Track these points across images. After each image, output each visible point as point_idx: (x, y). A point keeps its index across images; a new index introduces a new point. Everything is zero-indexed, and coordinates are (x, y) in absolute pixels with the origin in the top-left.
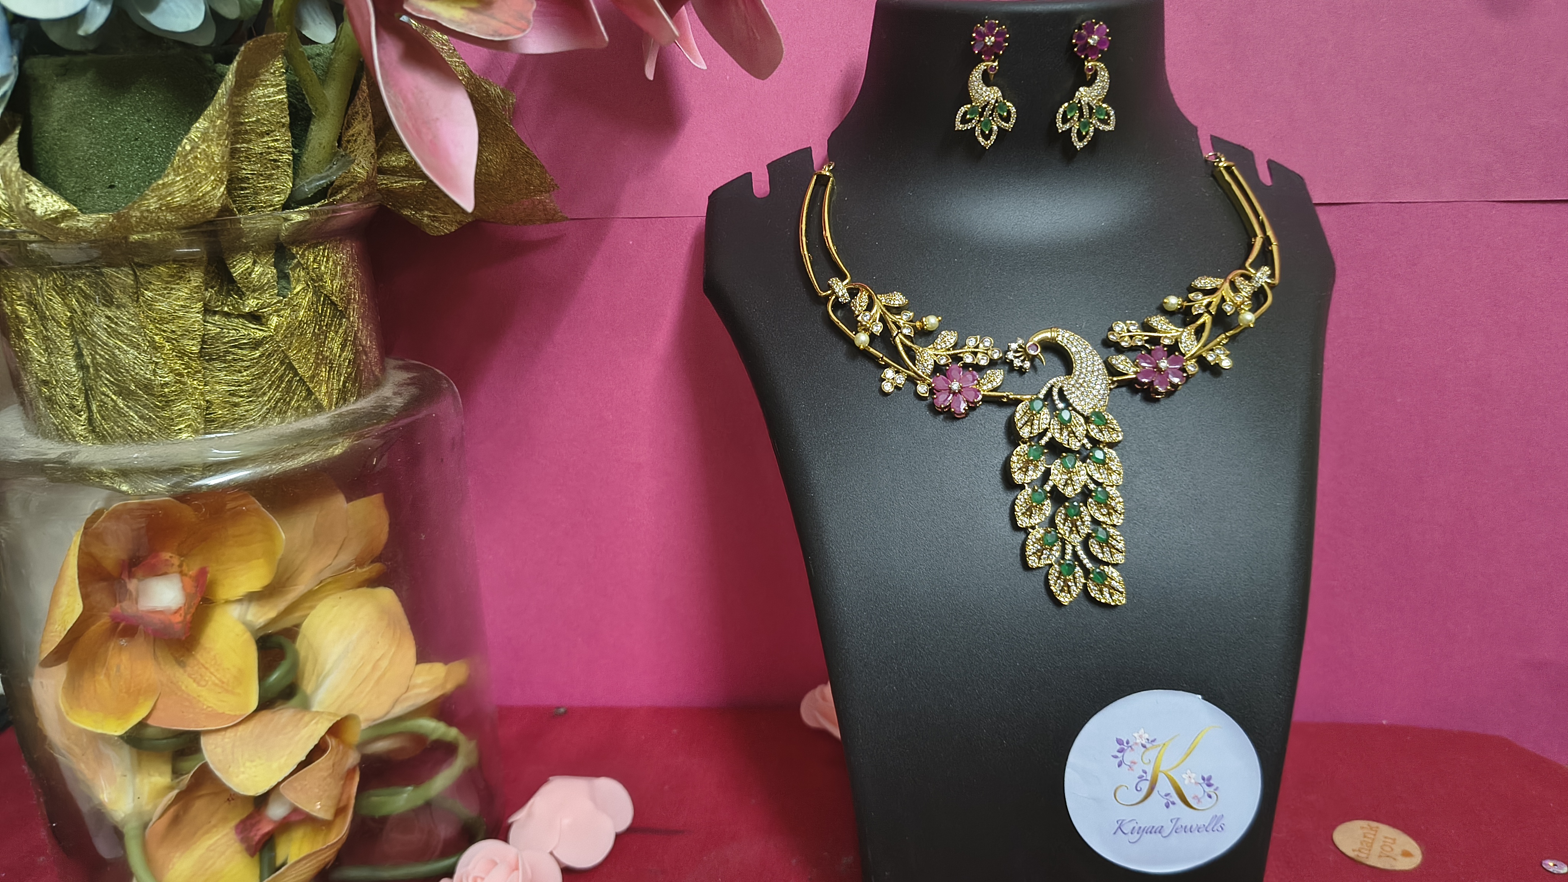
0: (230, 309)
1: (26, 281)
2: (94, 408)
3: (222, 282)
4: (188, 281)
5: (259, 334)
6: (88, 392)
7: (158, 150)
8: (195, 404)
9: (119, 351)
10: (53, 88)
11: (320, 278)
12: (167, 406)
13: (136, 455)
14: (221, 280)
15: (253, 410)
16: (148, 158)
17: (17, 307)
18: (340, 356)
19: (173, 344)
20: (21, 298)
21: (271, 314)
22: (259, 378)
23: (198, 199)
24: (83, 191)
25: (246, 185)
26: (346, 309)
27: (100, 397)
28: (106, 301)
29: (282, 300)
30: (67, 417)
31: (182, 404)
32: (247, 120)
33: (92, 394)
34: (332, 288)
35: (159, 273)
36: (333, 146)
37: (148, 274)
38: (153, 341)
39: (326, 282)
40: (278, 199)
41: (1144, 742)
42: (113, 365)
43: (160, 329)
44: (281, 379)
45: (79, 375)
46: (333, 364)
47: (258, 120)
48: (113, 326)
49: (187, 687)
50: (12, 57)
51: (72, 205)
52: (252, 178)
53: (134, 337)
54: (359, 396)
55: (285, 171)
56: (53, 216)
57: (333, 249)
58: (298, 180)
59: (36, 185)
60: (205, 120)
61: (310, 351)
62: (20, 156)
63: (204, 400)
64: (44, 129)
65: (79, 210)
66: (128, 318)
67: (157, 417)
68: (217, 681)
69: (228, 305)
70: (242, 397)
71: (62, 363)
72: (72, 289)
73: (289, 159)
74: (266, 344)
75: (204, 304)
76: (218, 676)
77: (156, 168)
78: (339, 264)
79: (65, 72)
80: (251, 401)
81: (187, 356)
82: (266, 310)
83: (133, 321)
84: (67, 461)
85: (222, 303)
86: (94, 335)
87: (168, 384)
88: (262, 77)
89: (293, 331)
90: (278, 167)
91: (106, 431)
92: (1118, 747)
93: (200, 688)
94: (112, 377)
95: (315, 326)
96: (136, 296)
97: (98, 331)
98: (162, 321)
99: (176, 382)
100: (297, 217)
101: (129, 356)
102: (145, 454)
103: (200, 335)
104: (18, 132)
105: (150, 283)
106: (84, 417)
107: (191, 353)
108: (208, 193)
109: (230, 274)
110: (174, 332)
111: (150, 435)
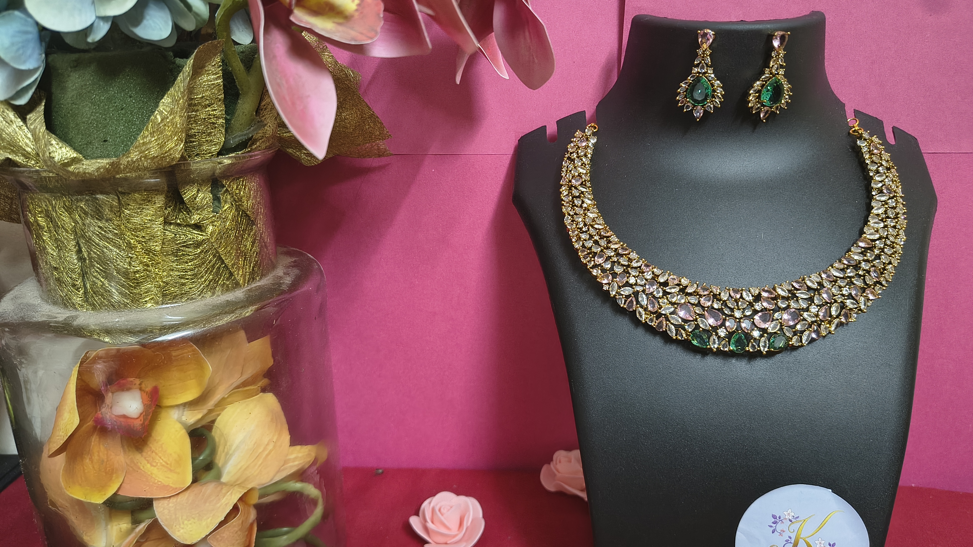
0: (181, 221)
1: (45, 202)
2: (88, 286)
3: (176, 203)
4: (154, 203)
5: (200, 238)
6: (84, 275)
7: (136, 116)
8: (156, 285)
9: (107, 249)
10: (69, 76)
11: (240, 200)
12: (137, 286)
13: (117, 320)
14: (176, 202)
15: (194, 288)
16: (130, 121)
17: (39, 219)
18: (251, 250)
19: (143, 245)
20: (40, 212)
21: (208, 225)
22: (200, 266)
23: (166, 153)
24: (86, 144)
25: (194, 140)
26: (255, 219)
27: (92, 279)
28: (99, 216)
29: (216, 215)
30: (70, 292)
31: (148, 284)
32: (195, 97)
33: (87, 277)
34: (248, 206)
35: (135, 198)
36: (252, 115)
37: (127, 199)
38: (130, 243)
39: (243, 202)
40: (215, 149)
41: (790, 518)
42: (103, 260)
43: (134, 236)
44: (213, 266)
45: (79, 265)
46: (246, 255)
47: (203, 97)
48: (103, 233)
49: (143, 467)
50: (41, 54)
51: (79, 154)
52: (198, 135)
53: (117, 241)
54: (263, 276)
55: (220, 130)
56: (66, 161)
57: (249, 180)
58: (227, 135)
59: (55, 140)
60: (168, 97)
61: (232, 248)
62: (45, 122)
63: (162, 282)
64: (61, 102)
65: (84, 157)
66: (113, 228)
67: (131, 293)
68: (164, 463)
69: (180, 219)
70: (187, 279)
71: (68, 256)
72: (77, 208)
73: (223, 123)
74: (204, 244)
75: (164, 218)
76: (164, 459)
77: (135, 128)
78: (252, 190)
79: (77, 65)
80: (193, 282)
81: (152, 252)
82: (205, 222)
83: (116, 230)
84: (71, 323)
85: (176, 218)
86: (90, 239)
87: (138, 271)
88: (206, 68)
89: (222, 235)
90: (215, 128)
91: (95, 301)
92: (773, 520)
93: (152, 468)
94: (101, 266)
95: (236, 232)
96: (119, 213)
97: (93, 236)
98: (136, 230)
99: (144, 270)
100: (227, 161)
101: (113, 252)
102: (123, 319)
103: (161, 239)
104: (43, 104)
105: (129, 205)
106: (81, 292)
107: (155, 251)
108: (172, 148)
109: (182, 199)
110: (144, 237)
111: (125, 305)
